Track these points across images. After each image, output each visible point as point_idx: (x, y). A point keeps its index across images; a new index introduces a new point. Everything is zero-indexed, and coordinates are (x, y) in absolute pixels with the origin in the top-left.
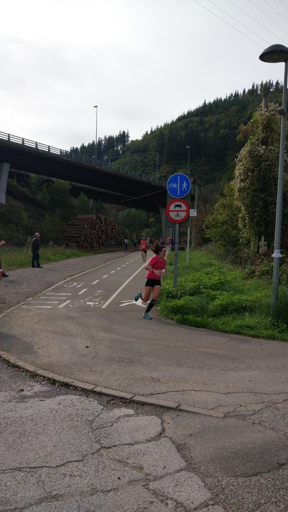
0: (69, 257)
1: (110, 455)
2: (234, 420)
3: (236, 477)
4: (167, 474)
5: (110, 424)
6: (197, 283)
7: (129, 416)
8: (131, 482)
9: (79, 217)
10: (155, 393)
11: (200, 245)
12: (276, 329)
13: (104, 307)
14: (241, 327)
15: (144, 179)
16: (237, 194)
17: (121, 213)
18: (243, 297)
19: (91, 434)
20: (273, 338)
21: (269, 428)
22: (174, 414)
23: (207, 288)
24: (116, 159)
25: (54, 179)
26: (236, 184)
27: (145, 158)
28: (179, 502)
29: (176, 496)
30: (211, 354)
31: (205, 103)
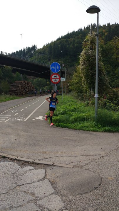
0: (12, 99)
1: (21, 189)
2: (77, 169)
3: (76, 195)
4: (45, 197)
5: (22, 174)
6: (65, 109)
7: (31, 170)
8: (28, 202)
9: (16, 82)
10: (43, 158)
11: (68, 93)
12: (97, 127)
13: (25, 121)
14: (83, 127)
15: (44, 65)
16: (81, 71)
17: (35, 80)
18: (84, 114)
19: (13, 179)
20: (95, 131)
21: (92, 171)
22: (51, 168)
23: (69, 111)
24: (31, 57)
25: (5, 66)
26: (80, 67)
27: (44, 56)
28: (50, 209)
29: (48, 207)
30: (69, 139)
31: (68, 33)
